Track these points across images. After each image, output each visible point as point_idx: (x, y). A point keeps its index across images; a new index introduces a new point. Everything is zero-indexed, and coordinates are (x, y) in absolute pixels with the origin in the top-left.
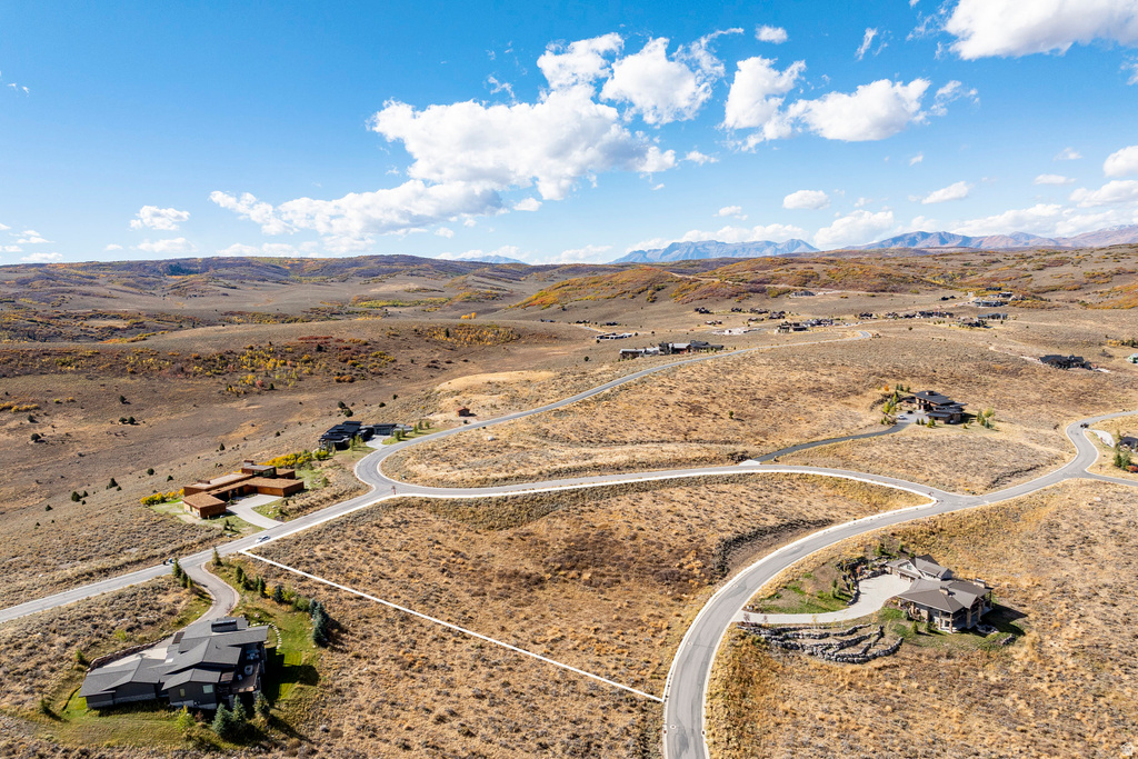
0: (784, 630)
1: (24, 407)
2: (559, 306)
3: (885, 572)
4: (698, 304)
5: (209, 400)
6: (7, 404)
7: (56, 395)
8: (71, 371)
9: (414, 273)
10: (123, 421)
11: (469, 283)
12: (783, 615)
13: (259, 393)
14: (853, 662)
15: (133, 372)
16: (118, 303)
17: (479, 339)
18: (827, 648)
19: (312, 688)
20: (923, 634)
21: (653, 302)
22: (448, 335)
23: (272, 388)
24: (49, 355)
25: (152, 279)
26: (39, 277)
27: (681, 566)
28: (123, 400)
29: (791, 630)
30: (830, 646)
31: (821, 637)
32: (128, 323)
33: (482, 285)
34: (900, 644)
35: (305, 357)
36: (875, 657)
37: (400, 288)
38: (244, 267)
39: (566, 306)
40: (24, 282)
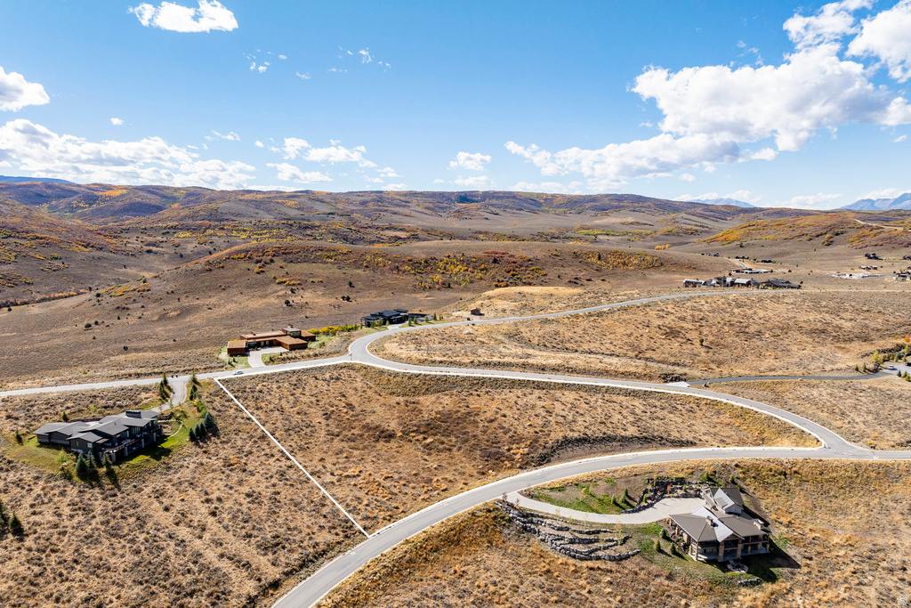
0: (532, 515)
1: (293, 282)
2: (739, 243)
3: (699, 496)
4: (870, 251)
5: (404, 290)
6: (284, 280)
7: (314, 277)
8: (331, 262)
9: (637, 209)
10: (343, 298)
11: (677, 220)
12: (548, 505)
13: (439, 289)
14: (574, 557)
15: (367, 267)
16: (412, 220)
17: (624, 264)
18: (559, 539)
19: (155, 461)
20: (666, 554)
21: (829, 245)
22: (599, 258)
23: (449, 286)
24: (322, 250)
25: (445, 205)
26: (374, 200)
27: (509, 450)
28: (350, 284)
29: (539, 516)
30: (563, 538)
31: (560, 529)
32: (408, 234)
33: (688, 222)
34: (633, 555)
35: (482, 267)
36: (598, 558)
37: (619, 220)
38: (510, 200)
39: (744, 244)
40: (364, 203)
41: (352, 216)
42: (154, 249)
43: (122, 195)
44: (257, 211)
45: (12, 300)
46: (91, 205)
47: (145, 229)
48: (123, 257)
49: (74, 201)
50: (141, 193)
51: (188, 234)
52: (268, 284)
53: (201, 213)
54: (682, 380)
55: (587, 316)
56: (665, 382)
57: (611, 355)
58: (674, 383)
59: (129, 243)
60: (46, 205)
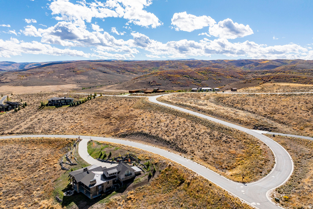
43: (267, 63)
46: (256, 66)
47: (256, 72)
49: (251, 65)
50: (274, 62)
53: (288, 68)
54: (268, 131)
55: (279, 95)
56: (254, 129)
57: (251, 112)
58: (260, 131)
59: (248, 76)
60: (243, 66)
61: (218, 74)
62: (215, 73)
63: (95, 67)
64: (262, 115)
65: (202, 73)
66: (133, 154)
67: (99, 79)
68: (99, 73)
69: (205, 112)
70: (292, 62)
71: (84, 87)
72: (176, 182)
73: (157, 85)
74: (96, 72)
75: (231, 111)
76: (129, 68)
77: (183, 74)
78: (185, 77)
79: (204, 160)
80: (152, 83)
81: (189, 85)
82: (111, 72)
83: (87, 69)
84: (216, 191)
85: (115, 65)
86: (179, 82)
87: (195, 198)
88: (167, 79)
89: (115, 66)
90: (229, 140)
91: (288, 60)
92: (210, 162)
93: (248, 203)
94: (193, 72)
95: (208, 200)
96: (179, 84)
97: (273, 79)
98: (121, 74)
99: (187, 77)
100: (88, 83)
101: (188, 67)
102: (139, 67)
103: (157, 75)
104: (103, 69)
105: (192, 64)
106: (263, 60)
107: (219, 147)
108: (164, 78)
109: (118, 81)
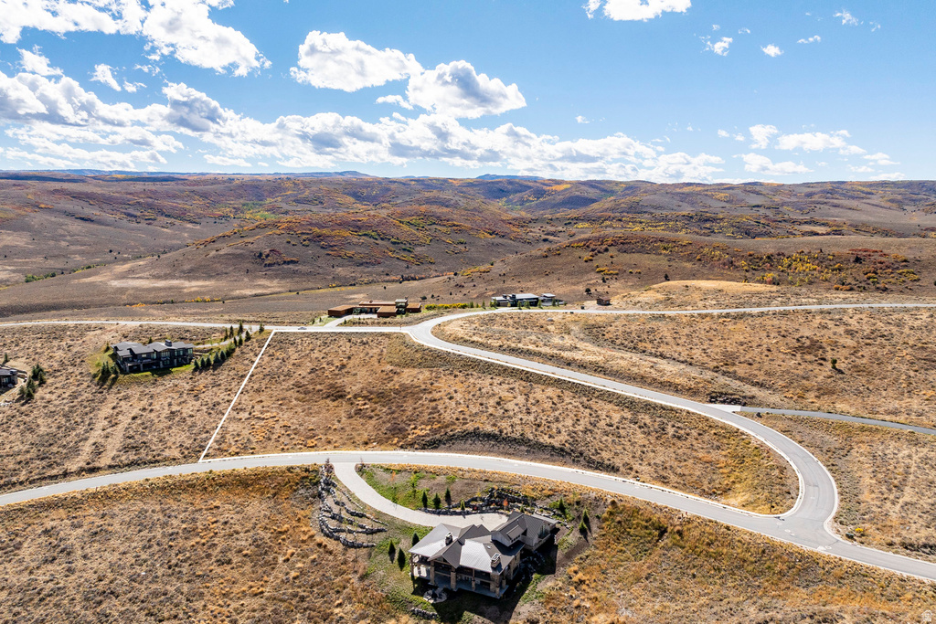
0: (334, 485)
14: (322, 531)
18: (327, 511)
29: (336, 487)
30: (330, 511)
31: (338, 503)
32: (829, 229)
34: (365, 547)
35: (837, 265)
36: (337, 538)
40: (810, 195)
41: (781, 209)
42: (551, 238)
43: (566, 189)
44: (681, 203)
45: (413, 275)
46: (538, 198)
47: (551, 220)
48: (520, 244)
49: (525, 195)
50: (583, 187)
51: (586, 225)
52: (587, 273)
53: (623, 205)
54: (740, 404)
55: (719, 317)
56: (711, 402)
57: (682, 362)
58: (723, 405)
59: (531, 232)
60: (505, 199)
61: (454, 225)
62: (445, 223)
63: (46, 201)
64: (709, 369)
65: (409, 223)
66: (505, 486)
67: (72, 243)
68: (68, 221)
69: (585, 368)
70: (626, 189)
71: (29, 271)
72: (650, 534)
73: (285, 262)
74: (53, 219)
75: (643, 364)
76: (167, 203)
77: (357, 227)
78: (365, 235)
79: (663, 482)
80: (267, 256)
81: (382, 261)
82: (108, 217)
83: (19, 208)
84: (746, 537)
85: (118, 195)
86: (350, 253)
87: (711, 556)
88: (312, 244)
89: (116, 198)
90: (682, 432)
91: (617, 183)
92: (675, 485)
93: (815, 550)
94: (383, 222)
95: (741, 556)
96: (350, 257)
97: (612, 245)
98: (143, 225)
99: (371, 237)
100: (40, 259)
101: (352, 200)
102: (198, 202)
103: (278, 232)
104: (76, 208)
105: (365, 190)
106: (552, 180)
107: (672, 450)
108: (305, 240)
109: (142, 249)
